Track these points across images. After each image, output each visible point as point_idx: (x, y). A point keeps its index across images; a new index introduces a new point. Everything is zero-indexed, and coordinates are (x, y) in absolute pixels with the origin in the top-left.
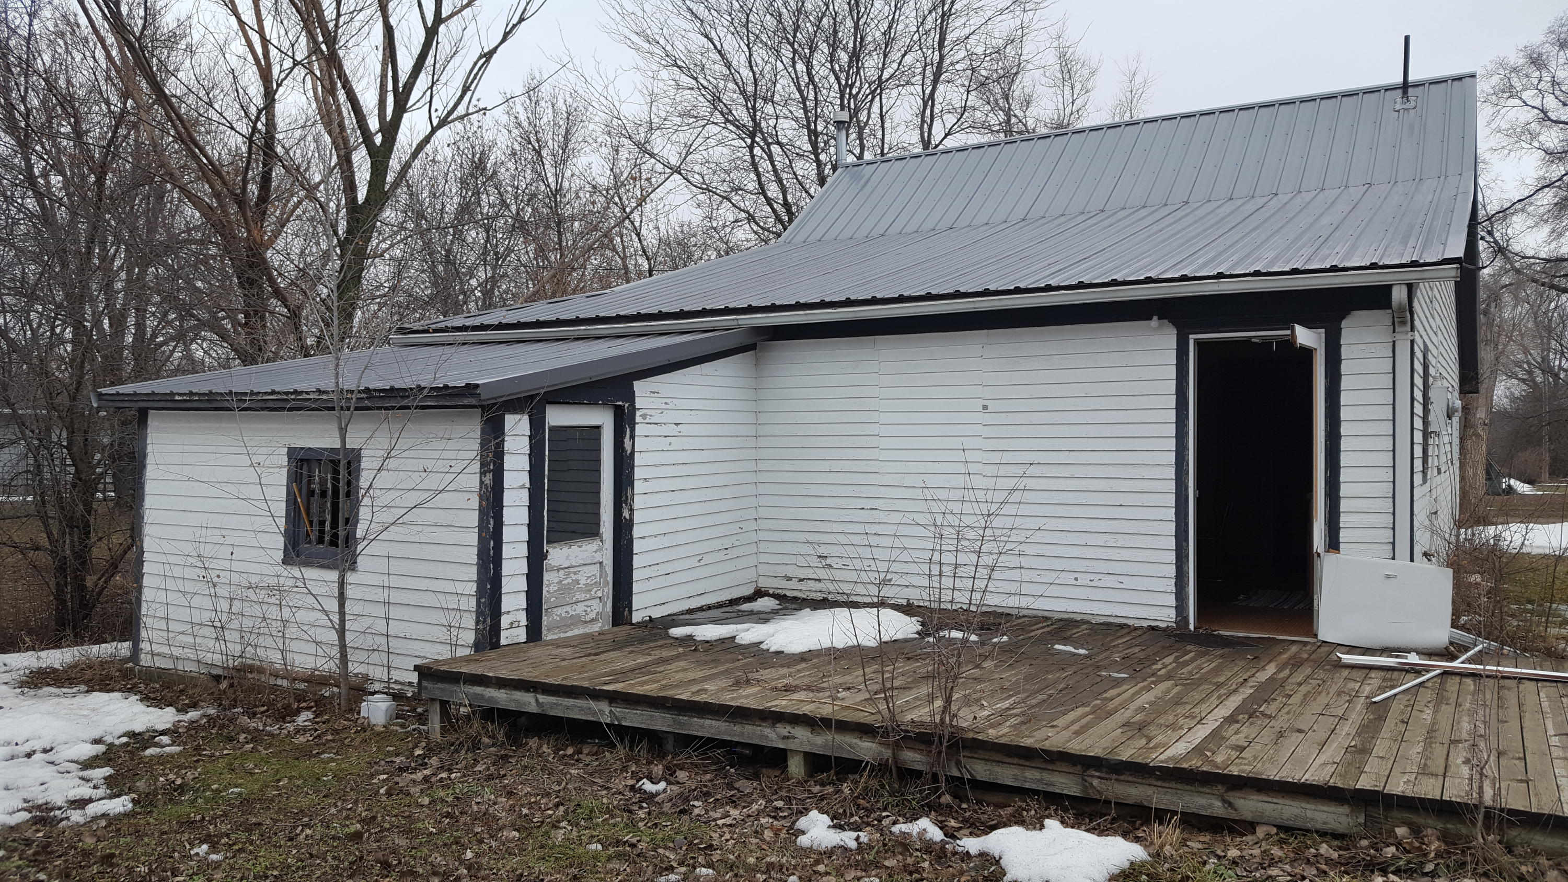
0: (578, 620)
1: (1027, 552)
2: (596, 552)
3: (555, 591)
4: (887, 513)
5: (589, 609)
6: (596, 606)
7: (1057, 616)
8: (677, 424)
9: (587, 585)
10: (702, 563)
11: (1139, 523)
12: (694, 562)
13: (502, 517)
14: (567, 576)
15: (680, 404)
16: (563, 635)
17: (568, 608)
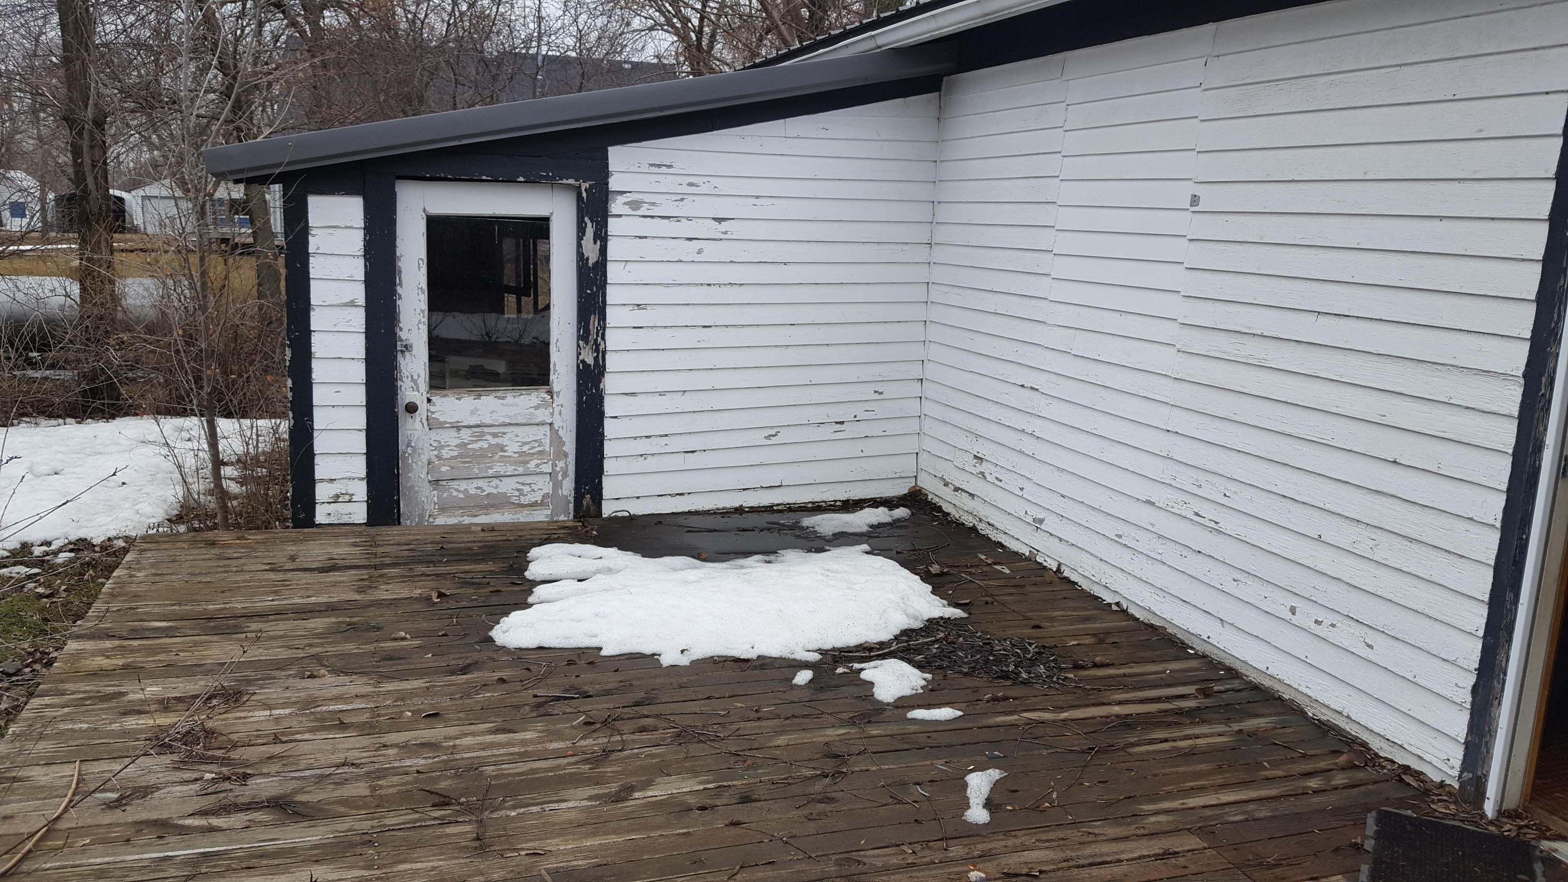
0: (498, 502)
1: (1224, 526)
2: (536, 408)
3: (452, 458)
4: (1050, 400)
5: (526, 489)
6: (543, 486)
7: (1254, 677)
8: (719, 220)
9: (521, 454)
10: (774, 440)
11: (1427, 517)
12: (758, 438)
13: (310, 347)
14: (480, 437)
15: (726, 186)
16: (467, 520)
17: (481, 483)
